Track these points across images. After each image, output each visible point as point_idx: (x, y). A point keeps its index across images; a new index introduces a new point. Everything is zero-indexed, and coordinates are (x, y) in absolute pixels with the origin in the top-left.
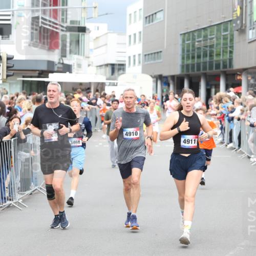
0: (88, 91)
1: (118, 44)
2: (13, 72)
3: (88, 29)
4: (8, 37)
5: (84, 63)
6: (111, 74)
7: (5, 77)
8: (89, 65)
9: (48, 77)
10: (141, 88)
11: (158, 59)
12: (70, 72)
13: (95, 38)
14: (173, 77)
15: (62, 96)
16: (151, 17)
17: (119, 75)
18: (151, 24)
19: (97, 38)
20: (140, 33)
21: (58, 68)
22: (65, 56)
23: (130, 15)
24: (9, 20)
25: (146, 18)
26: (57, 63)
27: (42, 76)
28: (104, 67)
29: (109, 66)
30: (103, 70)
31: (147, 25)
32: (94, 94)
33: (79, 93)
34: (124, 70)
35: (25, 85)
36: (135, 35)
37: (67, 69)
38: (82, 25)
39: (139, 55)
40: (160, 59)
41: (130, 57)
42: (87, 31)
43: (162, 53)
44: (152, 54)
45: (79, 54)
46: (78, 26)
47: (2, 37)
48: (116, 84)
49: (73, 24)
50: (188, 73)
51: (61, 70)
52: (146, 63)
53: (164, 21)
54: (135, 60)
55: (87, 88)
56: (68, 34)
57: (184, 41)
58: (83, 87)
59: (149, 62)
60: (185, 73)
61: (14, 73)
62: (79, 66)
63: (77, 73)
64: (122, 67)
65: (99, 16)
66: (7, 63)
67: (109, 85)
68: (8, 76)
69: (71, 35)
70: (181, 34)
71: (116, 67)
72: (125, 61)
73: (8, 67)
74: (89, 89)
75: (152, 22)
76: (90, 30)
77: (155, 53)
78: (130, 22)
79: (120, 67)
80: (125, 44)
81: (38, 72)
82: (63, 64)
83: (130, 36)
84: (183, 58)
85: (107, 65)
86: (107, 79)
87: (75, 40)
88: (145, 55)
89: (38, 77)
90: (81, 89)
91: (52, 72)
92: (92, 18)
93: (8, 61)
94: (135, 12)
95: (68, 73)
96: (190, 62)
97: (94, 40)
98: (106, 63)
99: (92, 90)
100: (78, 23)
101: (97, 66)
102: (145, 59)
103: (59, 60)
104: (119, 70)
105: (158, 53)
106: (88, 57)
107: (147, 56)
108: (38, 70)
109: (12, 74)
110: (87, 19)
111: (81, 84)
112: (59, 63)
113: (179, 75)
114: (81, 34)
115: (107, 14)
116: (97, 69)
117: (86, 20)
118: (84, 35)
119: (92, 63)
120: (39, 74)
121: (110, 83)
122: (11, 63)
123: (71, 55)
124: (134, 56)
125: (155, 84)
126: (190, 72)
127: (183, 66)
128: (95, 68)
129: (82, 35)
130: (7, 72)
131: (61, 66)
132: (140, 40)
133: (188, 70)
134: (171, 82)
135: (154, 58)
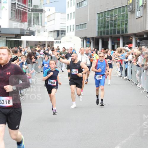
1: (61, 19)
3: (44, 10)
6: (57, 36)
8: (44, 31)
9: (21, 38)
10: (74, 44)
11: (84, 28)
12: (34, 35)
13: (48, 15)
14: (93, 38)
16: (80, 3)
17: (62, 37)
18: (80, 7)
20: (74, 12)
21: (27, 33)
22: (31, 26)
23: (68, 2)
25: (78, 4)
27: (17, 37)
28: (53, 32)
30: (52, 34)
31: (78, 8)
34: (64, 34)
35: (8, 42)
36: (71, 14)
37: (32, 33)
38: (40, 8)
39: (73, 25)
40: (86, 28)
41: (68, 27)
42: (43, 12)
43: (86, 25)
45: (39, 25)
48: (60, 42)
49: (35, 7)
52: (77, 30)
53: (87, 6)
54: (71, 29)
55: (43, 44)
56: (32, 13)
57: (99, 18)
58: (41, 44)
59: (79, 30)
60: (100, 36)
61: (1, 36)
62: (39, 31)
63: (38, 36)
64: (63, 32)
65: (50, 3)
67: (56, 43)
69: (34, 14)
70: (97, 14)
71: (60, 33)
72: (65, 29)
74: (45, 45)
77: (82, 24)
79: (62, 32)
80: (65, 19)
81: (15, 35)
82: (29, 30)
83: (68, 15)
84: (99, 28)
85: (55, 31)
86: (55, 39)
87: (36, 17)
88: (77, 26)
89: (15, 38)
91: (23, 35)
92: (46, 4)
94: (71, 1)
95: (32, 36)
96: (103, 29)
100: (38, 7)
102: (77, 28)
103: (27, 28)
104: (62, 34)
105: (84, 24)
106: (44, 27)
107: (78, 26)
110: (44, 4)
111: (40, 42)
112: (27, 30)
113: (97, 37)
114: (40, 13)
115: (55, 2)
116: (49, 33)
118: (42, 14)
119: (46, 30)
121: (56, 41)
123: (34, 25)
124: (71, 26)
125: (82, 42)
126: (103, 36)
127: (98, 33)
132: (74, 17)
133: (101, 34)
134: (92, 41)
135: (82, 27)
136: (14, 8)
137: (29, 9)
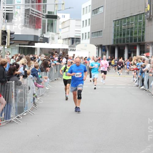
1: (76, 26)
3: (59, 17)
4: (11, 21)
5: (56, 37)
6: (71, 44)
8: (59, 39)
9: (34, 45)
10: (89, 52)
11: (100, 35)
12: (48, 42)
13: (62, 22)
14: (108, 46)
16: (96, 10)
17: (77, 44)
18: (96, 14)
19: (64, 22)
20: (89, 19)
21: (40, 39)
22: (45, 33)
23: (84, 9)
24: (12, 11)
25: (93, 11)
27: (31, 44)
28: (67, 39)
30: (67, 41)
31: (94, 15)
34: (79, 41)
36: (86, 21)
37: (46, 40)
38: (55, 14)
39: (89, 33)
40: (101, 35)
41: (83, 34)
43: (102, 32)
44: (96, 32)
45: (53, 32)
46: (52, 15)
47: (8, 21)
48: (74, 50)
50: (117, 44)
51: (42, 41)
52: (93, 38)
53: (104, 12)
56: (47, 20)
57: (115, 25)
59: (94, 37)
60: (116, 44)
62: (53, 39)
63: (52, 43)
64: (78, 40)
65: (65, 9)
66: (10, 36)
67: (71, 50)
68: (10, 44)
70: (114, 21)
71: (75, 40)
72: (80, 36)
73: (11, 39)
75: (97, 13)
76: (60, 17)
77: (98, 32)
78: (83, 13)
79: (77, 40)
80: (80, 26)
82: (43, 37)
83: (83, 21)
84: (115, 35)
85: (69, 38)
86: (69, 47)
87: (50, 23)
88: (92, 33)
89: (28, 45)
91: (37, 42)
92: (61, 10)
94: (87, 7)
95: (46, 43)
96: (119, 37)
98: (69, 37)
100: (53, 13)
101: (63, 39)
103: (41, 35)
104: (76, 41)
105: (100, 31)
106: (59, 34)
107: (93, 34)
108: (28, 41)
109: (13, 43)
110: (58, 11)
111: (54, 49)
112: (41, 37)
113: (112, 45)
114: (54, 19)
115: (70, 8)
116: (63, 41)
118: (56, 20)
119: (61, 37)
120: (29, 43)
122: (13, 36)
123: (48, 32)
124: (86, 33)
126: (119, 44)
127: (114, 41)
128: (62, 40)
130: (10, 42)
132: (89, 24)
133: (117, 42)
134: (107, 49)
135: (98, 34)
136: (28, 14)
137: (43, 15)
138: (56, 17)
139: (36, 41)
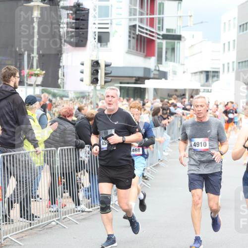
0: (183, 97)
1: (213, 51)
2: (110, 78)
3: (184, 37)
4: (107, 45)
5: (180, 70)
6: (205, 80)
7: (103, 83)
8: (184, 72)
9: (144, 84)
12: (166, 79)
15: (158, 102)
16: (245, 25)
17: (213, 82)
18: (245, 32)
19: (192, 46)
20: (234, 41)
21: (154, 74)
22: (161, 64)
23: (225, 23)
24: (108, 28)
25: (240, 26)
26: (153, 70)
27: (139, 82)
28: (198, 73)
29: (204, 73)
30: (198, 76)
31: (241, 33)
32: (189, 100)
33: (175, 99)
34: (218, 77)
35: (122, 91)
36: (229, 42)
37: (163, 75)
38: (178, 33)
39: (233, 62)
41: (224, 65)
42: (182, 39)
44: (245, 61)
45: (174, 62)
46: (173, 34)
47: (101, 45)
48: (210, 91)
49: (169, 32)
51: (157, 76)
52: (240, 70)
54: (228, 68)
55: (182, 94)
56: (164, 42)
58: (178, 93)
59: (242, 70)
61: (111, 80)
62: (175, 73)
63: (173, 80)
64: (216, 74)
65: (194, 24)
66: (105, 70)
67: (204, 92)
68: (106, 82)
69: (167, 43)
71: (211, 74)
72: (219, 68)
73: (106, 74)
74: (184, 95)
75: (246, 30)
76: (186, 38)
78: (225, 30)
79: (214, 74)
80: (219, 51)
81: (134, 78)
82: (159, 70)
83: (224, 44)
85: (201, 72)
86: (202, 86)
87: (170, 48)
88: (239, 63)
89: (135, 83)
90: (176, 95)
91: (149, 79)
92: (188, 26)
93: (107, 68)
94: (230, 21)
95: (163, 79)
97: (190, 47)
98: (201, 70)
99: (187, 96)
100: (174, 31)
101: (192, 73)
102: (239, 66)
103: (156, 67)
104: (213, 76)
106: (184, 65)
107: (241, 64)
108: (135, 77)
109: (110, 80)
110: (183, 27)
111: (176, 90)
112: (155, 70)
114: (176, 41)
115: (202, 23)
116: (192, 76)
117: (181, 29)
118: (179, 43)
119: (187, 70)
120: (136, 80)
121: (204, 89)
122: (109, 70)
123: (167, 62)
124: (228, 63)
128: (190, 75)
129: (177, 43)
130: (105, 78)
131: (157, 73)
132: (234, 48)
136: (134, 34)
137: (159, 35)
138: (179, 38)
139: (148, 76)
